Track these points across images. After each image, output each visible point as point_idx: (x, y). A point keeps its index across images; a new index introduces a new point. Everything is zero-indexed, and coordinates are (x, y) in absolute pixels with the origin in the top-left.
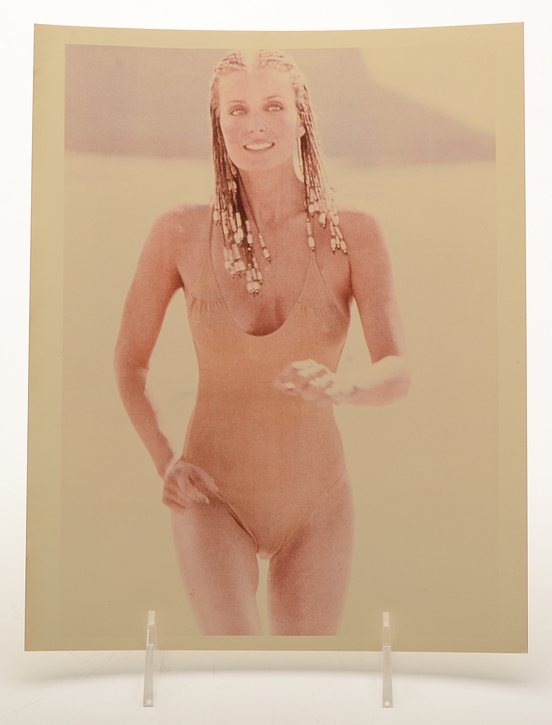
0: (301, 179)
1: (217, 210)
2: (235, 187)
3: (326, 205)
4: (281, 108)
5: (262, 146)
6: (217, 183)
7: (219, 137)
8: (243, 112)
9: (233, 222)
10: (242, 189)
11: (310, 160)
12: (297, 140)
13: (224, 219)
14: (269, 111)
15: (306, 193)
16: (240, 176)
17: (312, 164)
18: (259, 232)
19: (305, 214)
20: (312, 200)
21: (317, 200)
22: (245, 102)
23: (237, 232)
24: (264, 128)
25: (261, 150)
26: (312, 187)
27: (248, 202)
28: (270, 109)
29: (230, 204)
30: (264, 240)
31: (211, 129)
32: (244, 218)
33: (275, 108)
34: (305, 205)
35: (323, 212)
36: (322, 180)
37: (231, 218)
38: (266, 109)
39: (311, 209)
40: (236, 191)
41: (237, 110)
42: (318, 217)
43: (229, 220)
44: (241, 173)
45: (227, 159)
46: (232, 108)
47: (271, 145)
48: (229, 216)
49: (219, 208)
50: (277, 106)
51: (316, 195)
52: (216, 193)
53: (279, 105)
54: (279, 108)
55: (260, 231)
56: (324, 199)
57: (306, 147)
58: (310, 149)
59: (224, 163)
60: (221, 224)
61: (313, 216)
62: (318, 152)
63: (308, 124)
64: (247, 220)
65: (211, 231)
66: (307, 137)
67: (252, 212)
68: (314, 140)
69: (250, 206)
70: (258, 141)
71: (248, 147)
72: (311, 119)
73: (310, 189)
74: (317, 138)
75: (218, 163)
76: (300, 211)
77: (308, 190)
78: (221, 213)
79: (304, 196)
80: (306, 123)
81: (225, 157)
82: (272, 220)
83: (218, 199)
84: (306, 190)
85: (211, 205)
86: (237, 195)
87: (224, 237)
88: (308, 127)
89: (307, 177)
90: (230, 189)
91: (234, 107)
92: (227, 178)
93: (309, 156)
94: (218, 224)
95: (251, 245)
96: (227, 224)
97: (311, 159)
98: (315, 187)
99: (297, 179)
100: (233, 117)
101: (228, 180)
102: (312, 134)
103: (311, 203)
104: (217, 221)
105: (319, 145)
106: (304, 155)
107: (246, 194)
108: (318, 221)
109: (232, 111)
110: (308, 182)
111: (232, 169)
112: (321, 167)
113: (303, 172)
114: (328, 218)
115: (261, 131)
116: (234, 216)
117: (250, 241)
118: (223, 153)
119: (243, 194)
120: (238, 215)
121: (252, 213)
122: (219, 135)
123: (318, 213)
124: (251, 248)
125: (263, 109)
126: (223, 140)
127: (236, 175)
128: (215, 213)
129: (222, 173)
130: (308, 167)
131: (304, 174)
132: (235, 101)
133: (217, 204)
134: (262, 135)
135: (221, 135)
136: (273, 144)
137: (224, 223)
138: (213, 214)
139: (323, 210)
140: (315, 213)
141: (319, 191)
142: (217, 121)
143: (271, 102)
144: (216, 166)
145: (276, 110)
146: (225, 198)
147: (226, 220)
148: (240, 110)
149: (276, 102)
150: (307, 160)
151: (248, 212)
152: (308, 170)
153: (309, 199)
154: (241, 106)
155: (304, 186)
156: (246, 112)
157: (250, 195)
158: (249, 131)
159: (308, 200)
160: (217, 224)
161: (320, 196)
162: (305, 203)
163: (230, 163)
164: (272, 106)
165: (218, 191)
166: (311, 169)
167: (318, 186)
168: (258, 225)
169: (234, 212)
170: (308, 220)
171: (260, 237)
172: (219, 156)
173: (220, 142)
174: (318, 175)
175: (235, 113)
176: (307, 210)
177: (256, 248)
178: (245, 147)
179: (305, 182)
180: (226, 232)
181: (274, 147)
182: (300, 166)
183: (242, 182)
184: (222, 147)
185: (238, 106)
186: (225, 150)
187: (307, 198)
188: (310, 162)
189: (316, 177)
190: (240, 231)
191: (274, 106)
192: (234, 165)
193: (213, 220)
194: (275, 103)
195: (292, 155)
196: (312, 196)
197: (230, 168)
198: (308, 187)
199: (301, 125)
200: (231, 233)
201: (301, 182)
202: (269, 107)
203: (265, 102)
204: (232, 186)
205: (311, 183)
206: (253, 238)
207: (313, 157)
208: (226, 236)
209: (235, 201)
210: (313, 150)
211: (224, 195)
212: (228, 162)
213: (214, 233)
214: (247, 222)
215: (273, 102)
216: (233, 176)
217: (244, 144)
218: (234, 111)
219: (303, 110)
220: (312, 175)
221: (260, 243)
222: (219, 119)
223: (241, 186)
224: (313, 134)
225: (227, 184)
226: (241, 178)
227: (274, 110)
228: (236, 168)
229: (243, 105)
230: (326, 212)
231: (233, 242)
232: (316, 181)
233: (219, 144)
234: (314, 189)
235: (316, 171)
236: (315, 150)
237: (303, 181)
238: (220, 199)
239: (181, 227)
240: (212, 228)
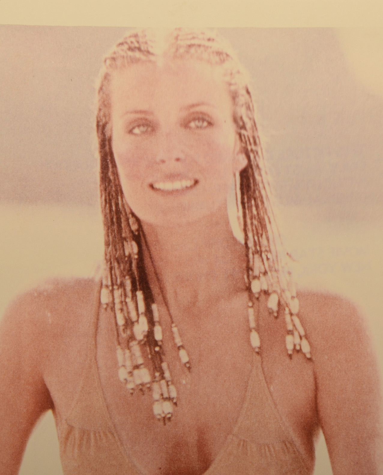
0: (240, 237)
1: (107, 286)
2: (136, 249)
3: (278, 281)
4: (210, 124)
5: (178, 185)
6: (107, 244)
7: (111, 170)
8: (149, 129)
9: (131, 305)
10: (146, 253)
11: (254, 209)
12: (235, 175)
13: (117, 301)
14: (190, 128)
15: (248, 261)
16: (143, 231)
17: (258, 214)
18: (172, 322)
19: (246, 295)
20: (256, 272)
21: (265, 273)
22: (152, 113)
23: (137, 321)
24: (182, 156)
25: (177, 191)
26: (259, 253)
27: (156, 274)
28: (192, 124)
29: (127, 277)
30: (181, 335)
31: (97, 156)
32: (149, 299)
33: (200, 124)
34: (246, 280)
35: (275, 292)
36: (274, 241)
37: (129, 300)
38: (185, 124)
39: (256, 287)
40: (136, 257)
41: (139, 126)
42: (267, 300)
43: (126, 303)
44: (145, 228)
45: (123, 206)
46: (130, 123)
47: (193, 182)
48: (126, 296)
49: (109, 283)
50: (203, 120)
51: (264, 264)
52: (106, 259)
53: (207, 118)
54: (205, 124)
55: (174, 320)
56: (276, 271)
57: (248, 186)
58: (254, 191)
59: (118, 212)
60: (113, 309)
61: (258, 299)
62: (267, 196)
63: (252, 150)
64: (153, 302)
65: (98, 319)
66: (250, 170)
67: (162, 290)
68: (261, 175)
69: (158, 279)
70: (172, 177)
71: (156, 186)
72: (257, 141)
73: (253, 254)
74: (266, 173)
75: (108, 211)
76: (237, 290)
77: (251, 256)
78: (112, 291)
79: (244, 265)
80: (249, 148)
81: (120, 202)
82: (194, 304)
83: (108, 269)
84: (247, 256)
85: (97, 279)
86: (138, 263)
87: (117, 330)
88: (252, 156)
89: (250, 235)
90: (127, 253)
91: (135, 121)
92: (123, 235)
93: (253, 202)
94: (109, 309)
95: (160, 343)
96: (122, 310)
97: (257, 207)
98: (261, 252)
99: (234, 239)
100: (132, 137)
101: (125, 239)
102: (258, 166)
103: (255, 277)
104: (107, 304)
105: (269, 184)
106: (246, 200)
107: (152, 262)
108: (266, 306)
109: (131, 127)
110: (251, 244)
111: (131, 220)
112: (272, 220)
113: (242, 227)
114: (282, 302)
115: (178, 160)
116: (134, 297)
117: (158, 336)
118: (117, 195)
119: (147, 261)
120: (140, 295)
121: (162, 292)
122: (110, 166)
123: (266, 293)
124: (160, 347)
125: (181, 125)
126: (117, 175)
127: (138, 230)
128: (105, 292)
129: (115, 227)
130: (251, 219)
131: (245, 230)
132: (136, 112)
133: (107, 277)
134: (178, 167)
135: (114, 166)
136: (196, 182)
137: (118, 306)
138: (100, 292)
139: (274, 289)
140: (262, 294)
141: (268, 259)
142: (107, 143)
143: (193, 113)
144: (105, 216)
145: (201, 127)
146: (119, 267)
147: (121, 302)
148: (143, 125)
149: (202, 113)
150: (250, 208)
151: (155, 290)
152: (252, 224)
153: (252, 270)
154: (146, 120)
155: (244, 250)
156: (153, 130)
157: (159, 264)
158: (158, 159)
159: (251, 272)
160: (106, 309)
161: (269, 266)
162: (245, 277)
163: (128, 211)
164: (194, 119)
165: (108, 257)
166: (255, 222)
167: (266, 251)
168: (172, 311)
169: (134, 290)
170: (250, 304)
171: (175, 330)
172: (110, 200)
173: (112, 178)
174: (267, 232)
175: (136, 131)
176: (248, 289)
177: (168, 347)
178: (152, 186)
179: (246, 244)
180: (121, 321)
181: (199, 186)
182: (238, 218)
183: (146, 242)
184: (116, 186)
185: (141, 119)
186: (119, 191)
187: (249, 269)
188: (255, 212)
189: (264, 236)
190: (143, 320)
191: (199, 119)
192: (133, 215)
193: (100, 303)
194: (200, 116)
195: (226, 200)
196: (257, 265)
197: (127, 220)
198: (251, 251)
199: (241, 152)
200: (129, 323)
201: (240, 244)
202: (190, 122)
203: (184, 114)
204: (132, 248)
205: (255, 245)
206: (163, 332)
207: (260, 203)
208: (121, 328)
209: (136, 273)
210: (260, 192)
211: (118, 263)
212: (125, 210)
213: (103, 324)
214: (154, 307)
215: (197, 113)
216: (132, 232)
217: (150, 180)
218: (134, 128)
219: (244, 127)
220: (258, 233)
221: (173, 339)
222: (110, 140)
223: (144, 248)
224: (261, 165)
225: (123, 246)
226: (144, 236)
227: (197, 127)
228: (138, 220)
229: (150, 117)
230: (279, 291)
231: (132, 337)
232: (264, 241)
233: (110, 181)
234: (261, 255)
235: (263, 226)
236: (263, 192)
237: (243, 242)
238: (111, 269)
239: (49, 314)
240: (98, 315)
